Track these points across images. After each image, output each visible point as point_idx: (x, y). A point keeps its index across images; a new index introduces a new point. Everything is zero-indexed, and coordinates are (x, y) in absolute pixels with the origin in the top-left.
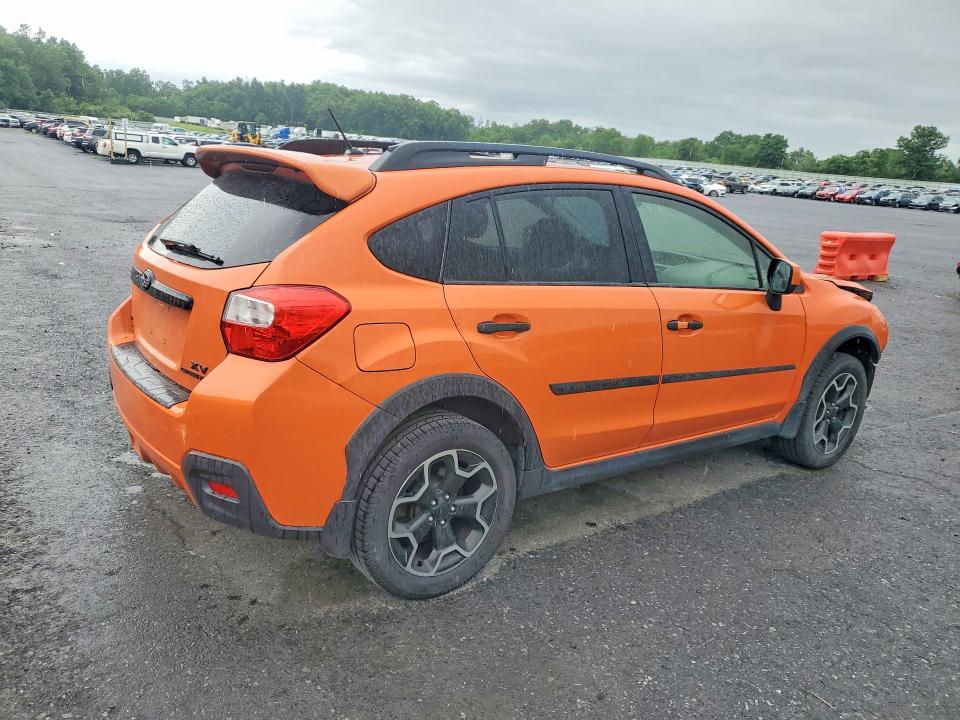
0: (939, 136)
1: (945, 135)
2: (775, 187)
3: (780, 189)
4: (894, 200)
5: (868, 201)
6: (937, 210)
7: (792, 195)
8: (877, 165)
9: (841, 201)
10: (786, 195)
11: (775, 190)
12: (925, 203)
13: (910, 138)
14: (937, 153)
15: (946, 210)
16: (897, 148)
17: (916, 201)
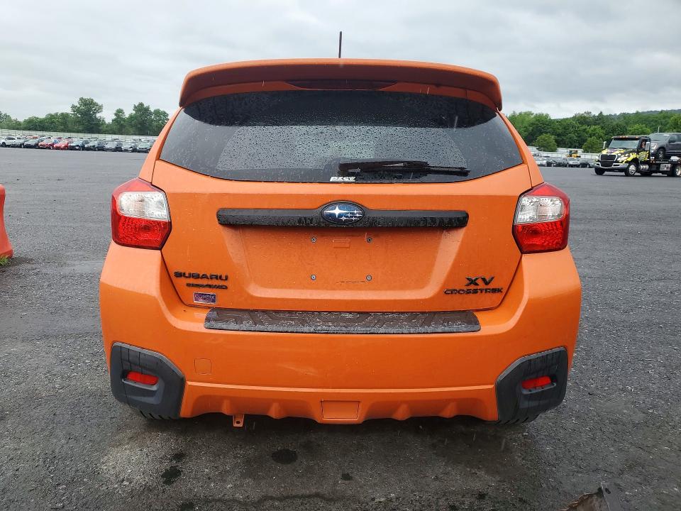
0: (96, 104)
1: (100, 104)
2: (3, 141)
3: (8, 142)
4: (94, 146)
5: (77, 148)
6: (122, 151)
7: (20, 146)
8: (62, 124)
9: (58, 148)
10: (14, 146)
11: (4, 143)
12: (113, 147)
13: (78, 106)
14: (98, 115)
15: (126, 151)
16: (72, 113)
17: (107, 146)
